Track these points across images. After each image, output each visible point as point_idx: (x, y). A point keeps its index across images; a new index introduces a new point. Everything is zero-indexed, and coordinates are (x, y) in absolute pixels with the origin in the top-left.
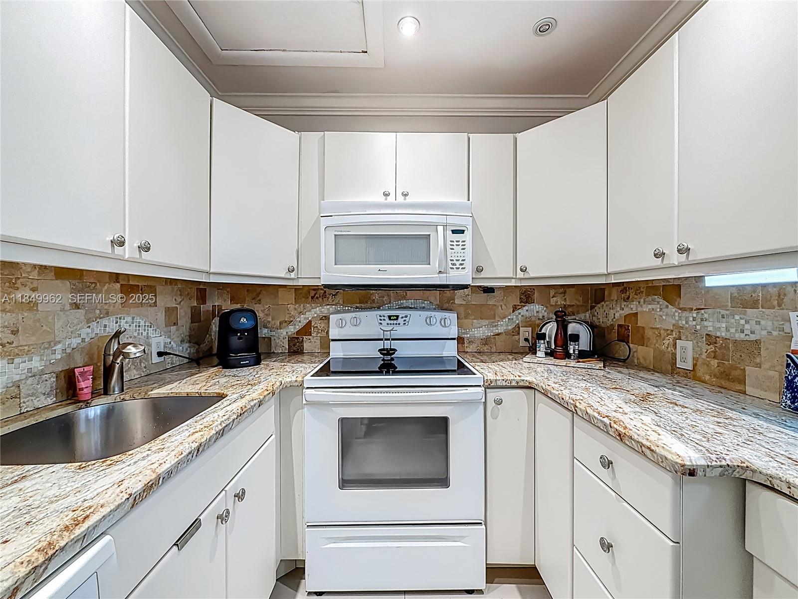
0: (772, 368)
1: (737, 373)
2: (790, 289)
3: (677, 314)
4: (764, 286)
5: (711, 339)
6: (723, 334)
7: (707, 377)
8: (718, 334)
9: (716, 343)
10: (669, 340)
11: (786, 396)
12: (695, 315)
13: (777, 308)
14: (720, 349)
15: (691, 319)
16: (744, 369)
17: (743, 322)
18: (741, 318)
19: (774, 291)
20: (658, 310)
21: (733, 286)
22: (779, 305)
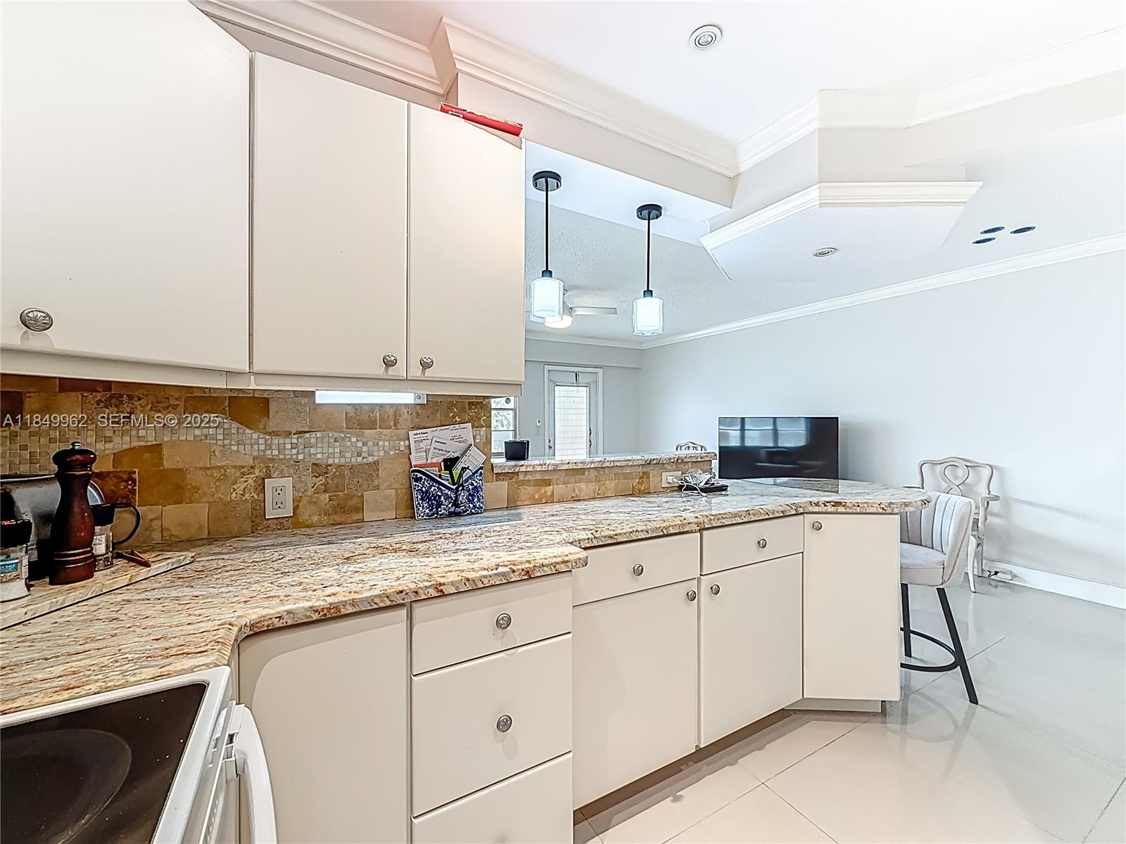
0: (390, 487)
1: (353, 502)
2: (404, 410)
3: (261, 441)
4: (381, 406)
5: (319, 469)
6: (337, 461)
7: (315, 518)
8: (330, 461)
9: (326, 473)
10: (246, 481)
11: (423, 507)
12: (295, 441)
13: (393, 428)
14: (332, 479)
15: (289, 446)
16: (362, 495)
17: (360, 444)
18: (357, 440)
19: (391, 412)
20: (221, 437)
21: (349, 405)
22: (395, 426)
